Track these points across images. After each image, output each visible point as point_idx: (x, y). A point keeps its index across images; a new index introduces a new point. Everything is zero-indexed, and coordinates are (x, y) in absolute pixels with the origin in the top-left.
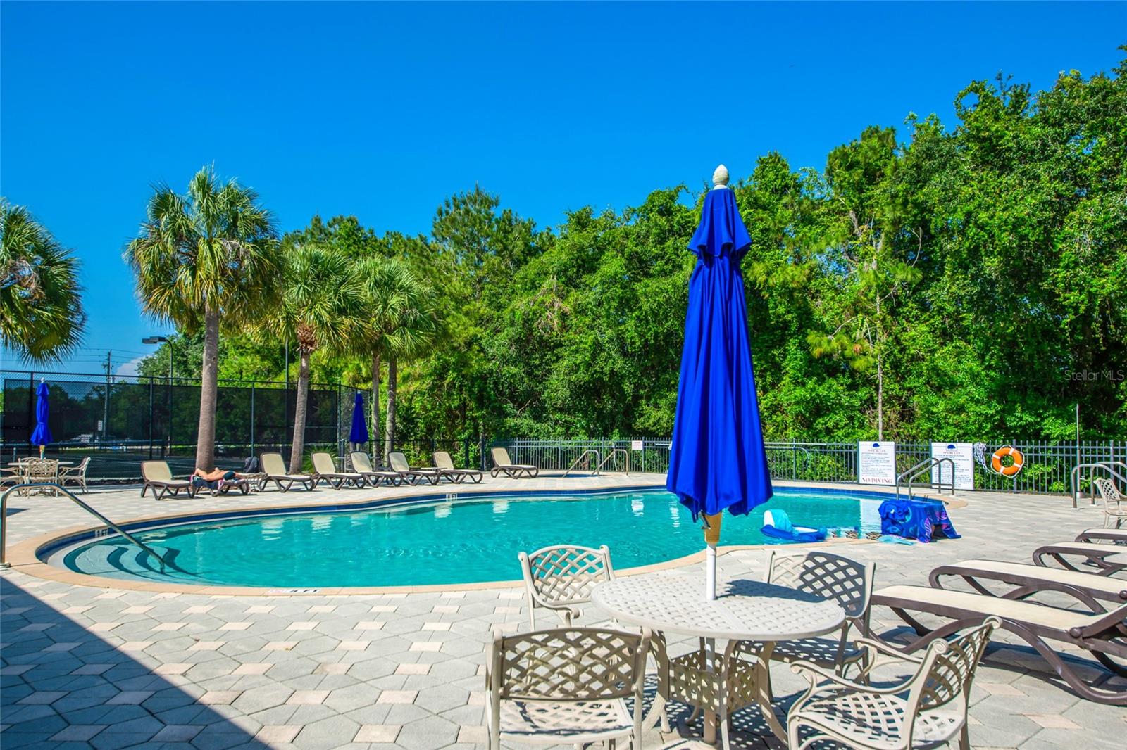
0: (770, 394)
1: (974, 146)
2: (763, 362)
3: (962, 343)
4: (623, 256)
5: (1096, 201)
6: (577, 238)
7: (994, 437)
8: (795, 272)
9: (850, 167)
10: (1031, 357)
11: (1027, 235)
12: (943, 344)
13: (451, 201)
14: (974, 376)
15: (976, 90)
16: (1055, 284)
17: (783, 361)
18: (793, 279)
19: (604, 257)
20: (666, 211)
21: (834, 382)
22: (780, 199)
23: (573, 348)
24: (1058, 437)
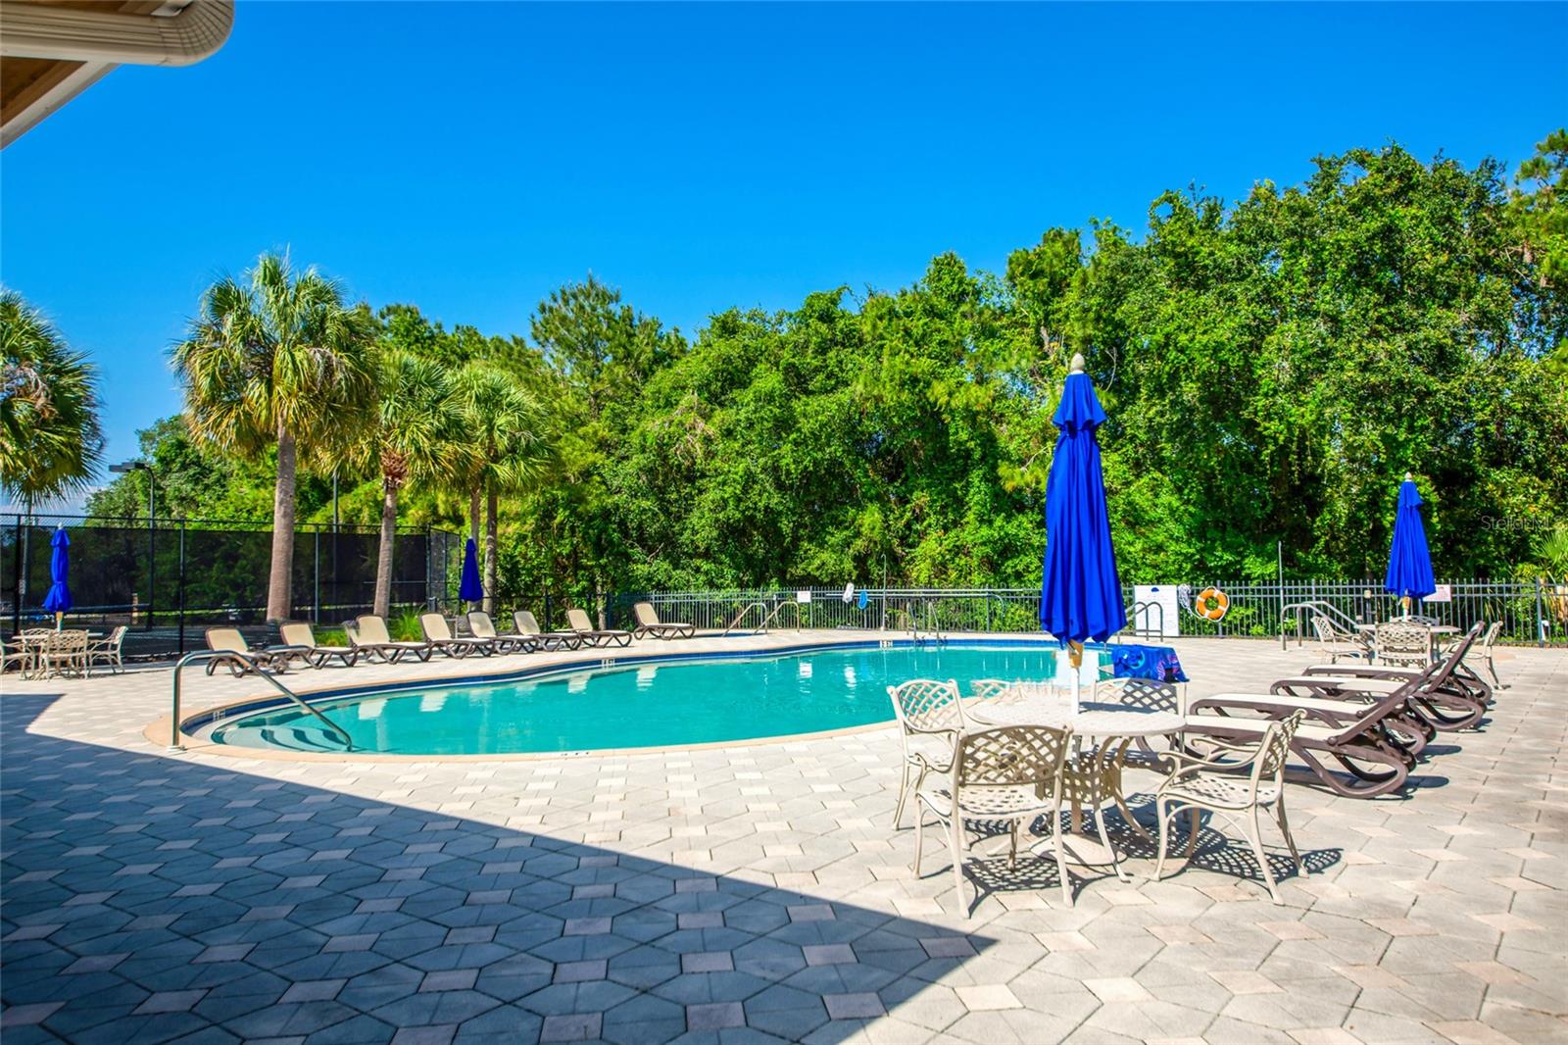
0: (952, 534)
1: (1171, 263)
2: (944, 496)
3: (1157, 475)
4: (778, 370)
5: (1293, 325)
6: (722, 347)
7: (1195, 579)
8: (979, 393)
9: (1034, 276)
10: (1230, 490)
11: (1227, 360)
12: (1138, 476)
13: (559, 295)
14: (1172, 512)
15: (1170, 200)
16: (1256, 413)
17: (966, 495)
18: (977, 401)
19: (755, 371)
20: (827, 318)
21: (1024, 519)
22: (958, 306)
23: (720, 479)
24: (1258, 577)
